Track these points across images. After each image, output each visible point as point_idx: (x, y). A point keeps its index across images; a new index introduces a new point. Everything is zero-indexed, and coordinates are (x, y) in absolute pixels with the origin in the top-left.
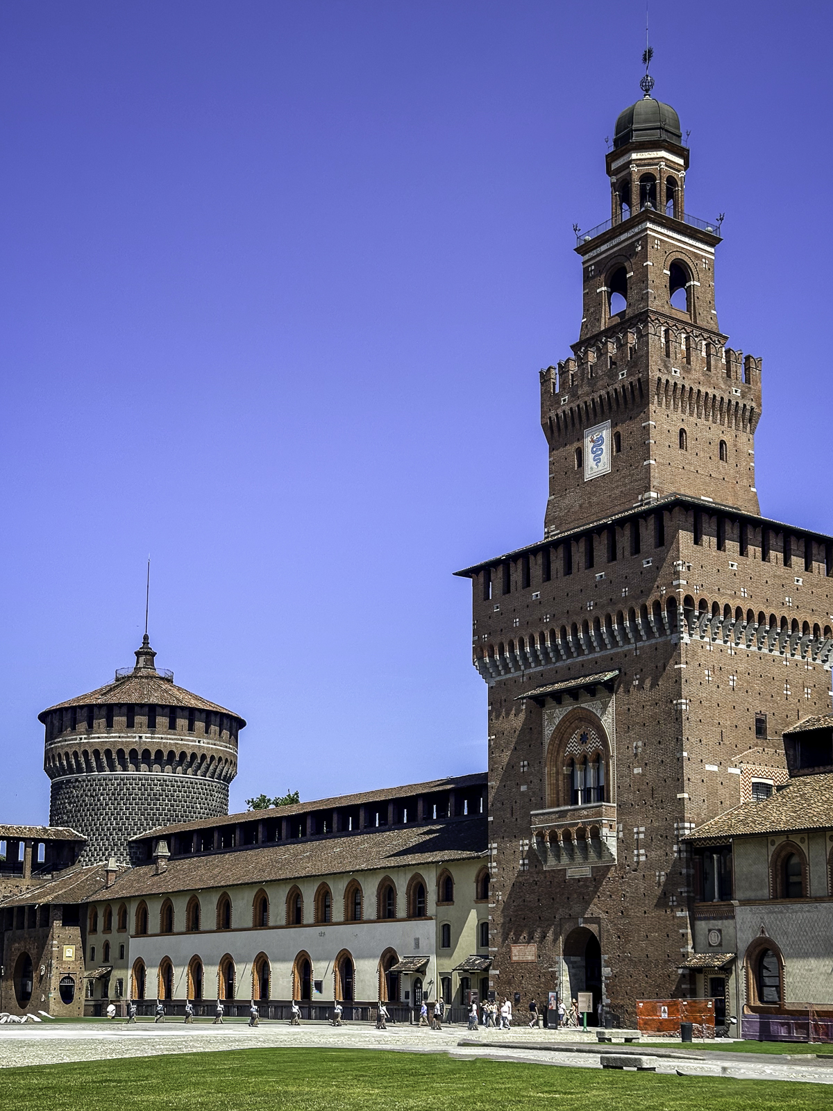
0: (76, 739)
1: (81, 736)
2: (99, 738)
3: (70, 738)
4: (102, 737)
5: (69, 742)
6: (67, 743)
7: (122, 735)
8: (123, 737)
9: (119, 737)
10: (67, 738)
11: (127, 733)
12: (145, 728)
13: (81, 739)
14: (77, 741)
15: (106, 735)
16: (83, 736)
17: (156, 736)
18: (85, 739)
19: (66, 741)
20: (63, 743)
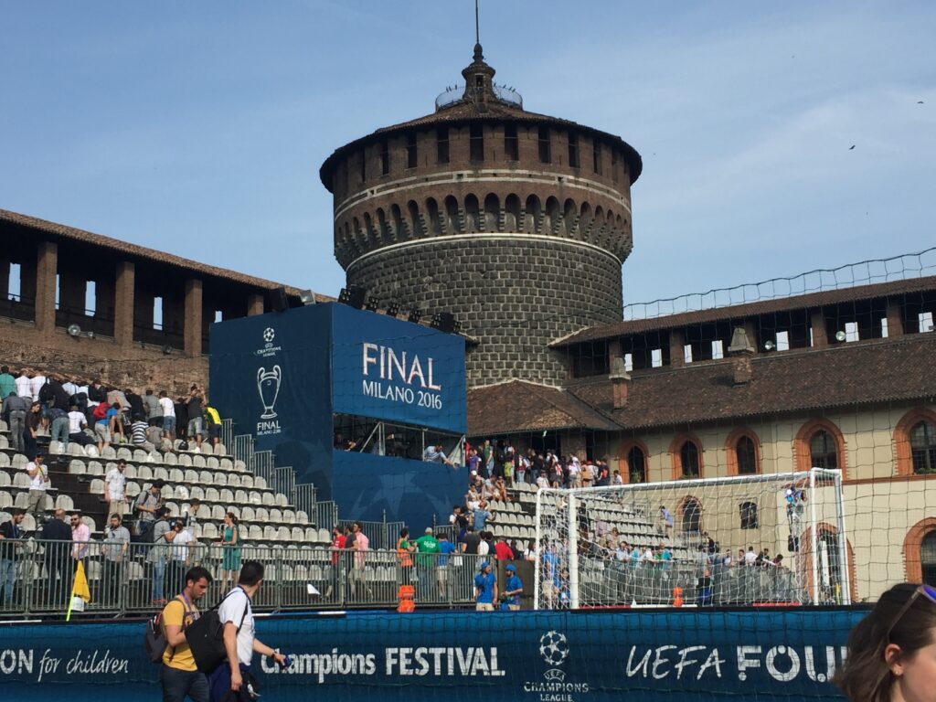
0: (450, 177)
1: (460, 172)
2: (495, 175)
3: (436, 175)
4: (502, 175)
5: (434, 183)
6: (429, 184)
7: (534, 173)
8: (535, 177)
9: (530, 176)
10: (428, 176)
11: (541, 171)
12: (566, 165)
13: (460, 176)
14: (454, 180)
15: (508, 171)
16: (466, 172)
17: (581, 180)
18: (469, 176)
19: (427, 180)
20: (419, 185)
